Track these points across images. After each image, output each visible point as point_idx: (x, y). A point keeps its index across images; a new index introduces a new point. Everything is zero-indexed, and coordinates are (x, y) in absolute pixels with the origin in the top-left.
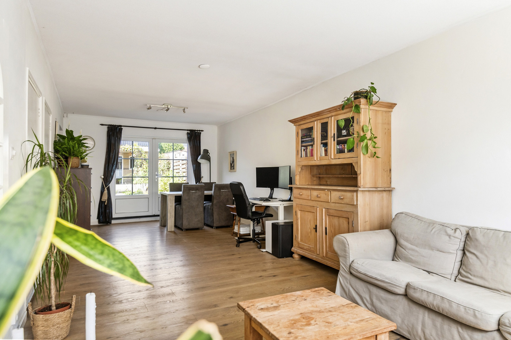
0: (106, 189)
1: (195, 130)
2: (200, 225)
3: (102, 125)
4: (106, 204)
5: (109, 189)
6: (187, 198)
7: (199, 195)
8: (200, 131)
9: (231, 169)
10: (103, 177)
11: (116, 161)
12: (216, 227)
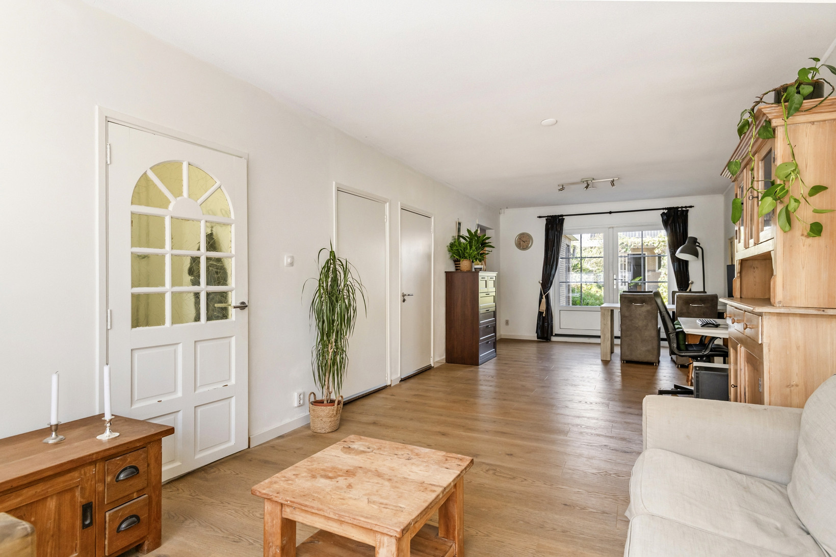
0: (544, 297)
1: (677, 208)
2: (650, 357)
3: (540, 217)
4: (544, 316)
5: (547, 297)
6: (627, 314)
7: (648, 311)
8: (686, 207)
10: (541, 282)
11: (555, 263)
12: (681, 365)
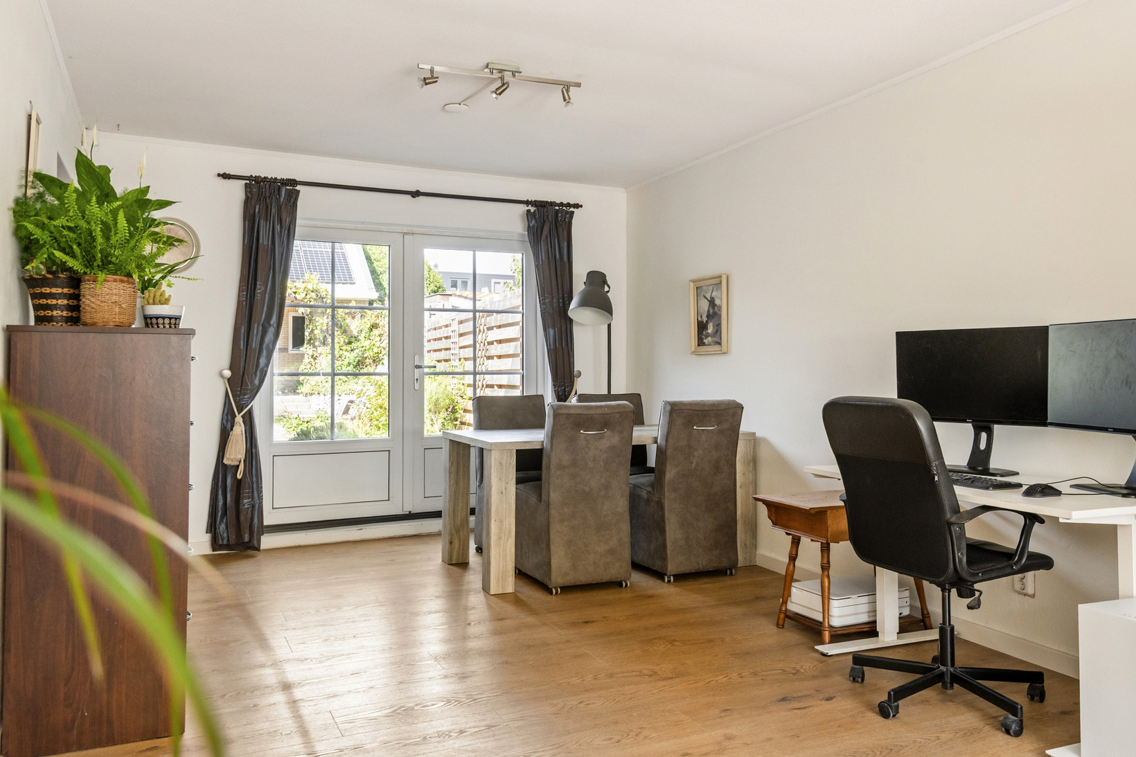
0: (239, 419)
1: (552, 204)
2: (618, 568)
3: (225, 176)
4: (239, 476)
5: (249, 420)
6: (566, 459)
7: (612, 448)
8: (569, 205)
9: (701, 343)
10: (228, 373)
12: (675, 576)
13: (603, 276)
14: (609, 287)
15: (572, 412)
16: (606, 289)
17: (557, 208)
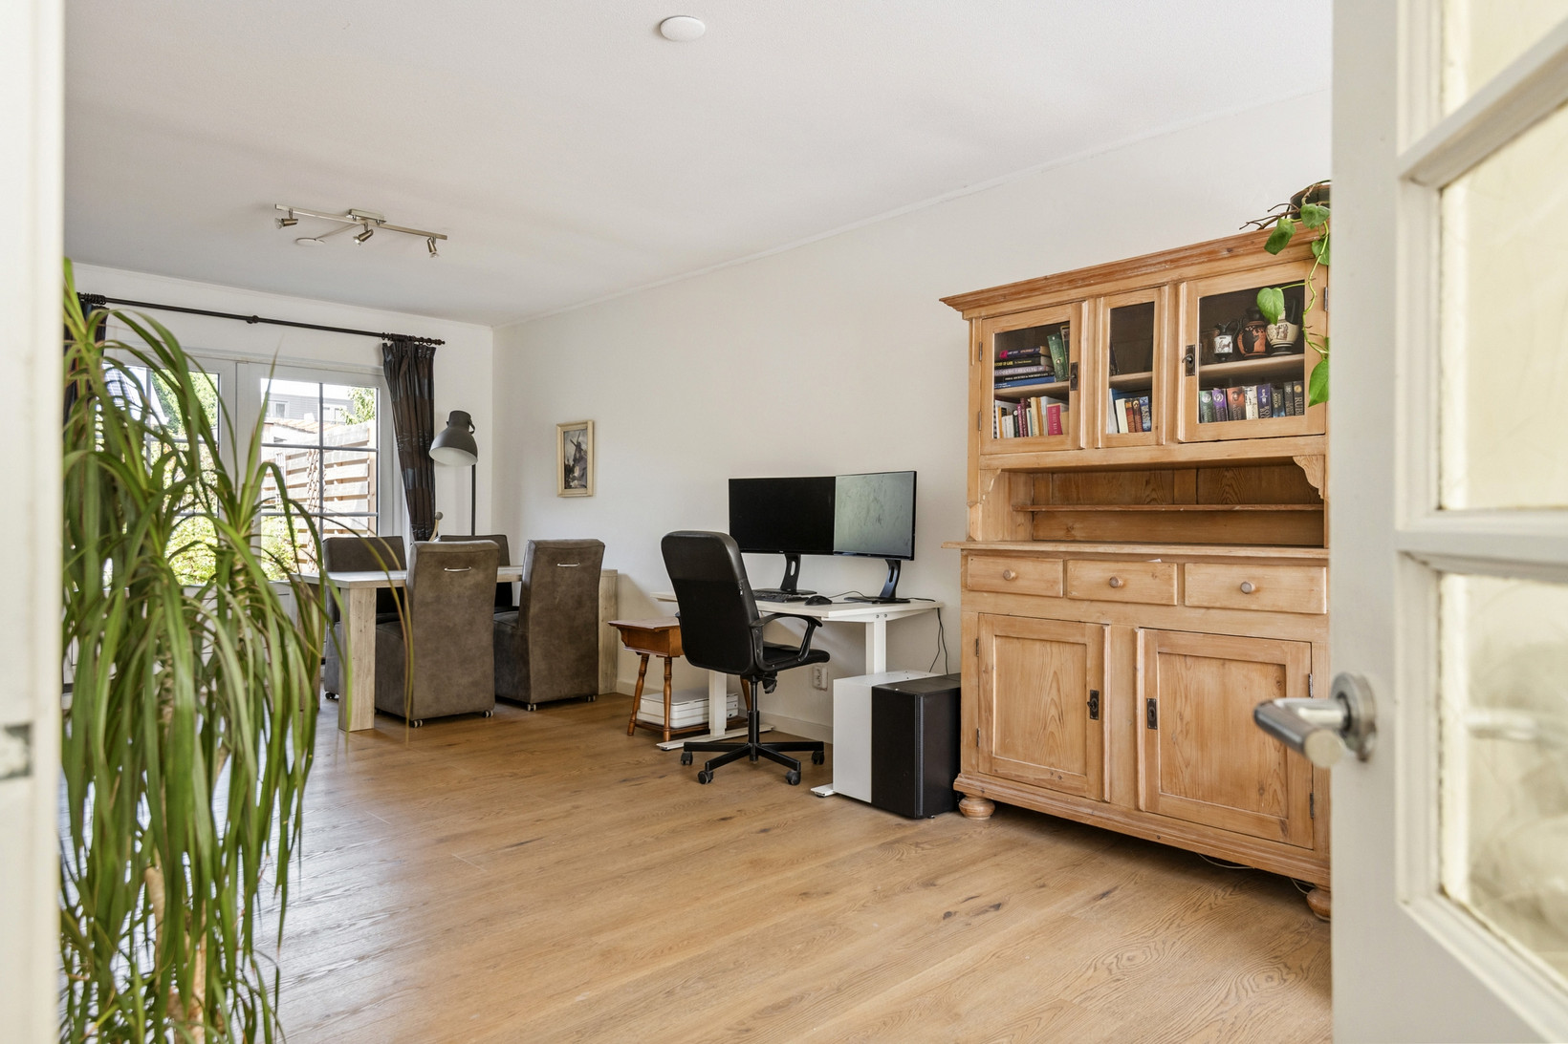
1: (411, 339)
2: (482, 699)
6: (430, 596)
7: (477, 585)
8: (429, 341)
9: (567, 486)
12: (538, 704)
13: (468, 416)
14: (474, 428)
15: (437, 550)
16: (471, 429)
17: (417, 343)
